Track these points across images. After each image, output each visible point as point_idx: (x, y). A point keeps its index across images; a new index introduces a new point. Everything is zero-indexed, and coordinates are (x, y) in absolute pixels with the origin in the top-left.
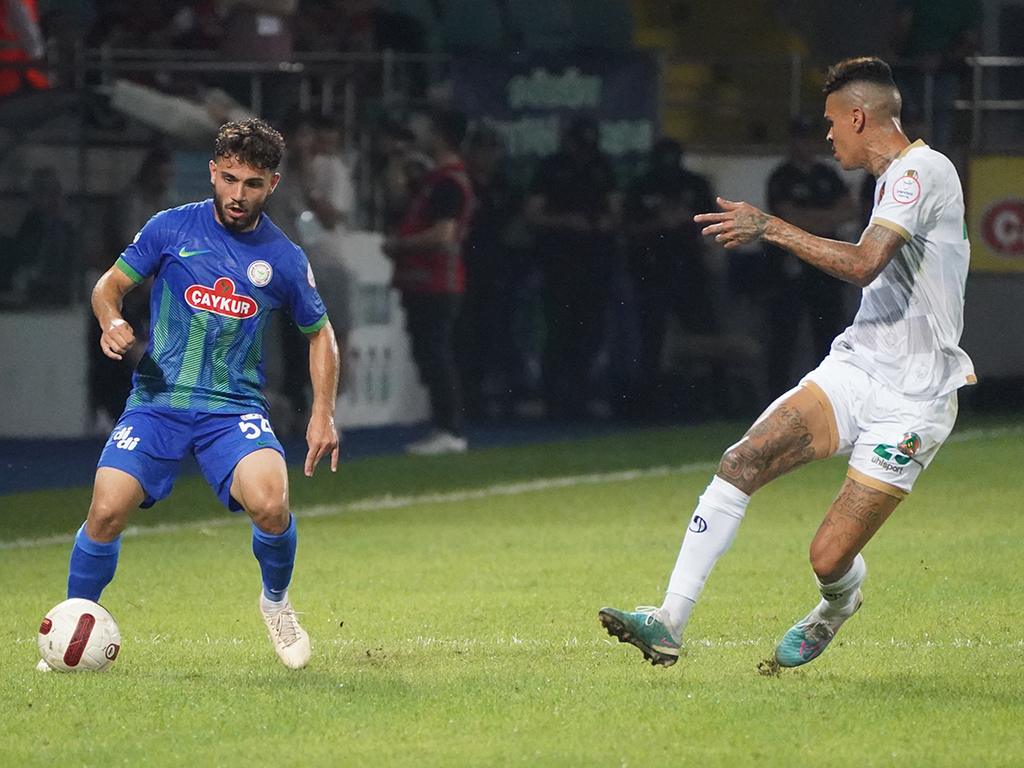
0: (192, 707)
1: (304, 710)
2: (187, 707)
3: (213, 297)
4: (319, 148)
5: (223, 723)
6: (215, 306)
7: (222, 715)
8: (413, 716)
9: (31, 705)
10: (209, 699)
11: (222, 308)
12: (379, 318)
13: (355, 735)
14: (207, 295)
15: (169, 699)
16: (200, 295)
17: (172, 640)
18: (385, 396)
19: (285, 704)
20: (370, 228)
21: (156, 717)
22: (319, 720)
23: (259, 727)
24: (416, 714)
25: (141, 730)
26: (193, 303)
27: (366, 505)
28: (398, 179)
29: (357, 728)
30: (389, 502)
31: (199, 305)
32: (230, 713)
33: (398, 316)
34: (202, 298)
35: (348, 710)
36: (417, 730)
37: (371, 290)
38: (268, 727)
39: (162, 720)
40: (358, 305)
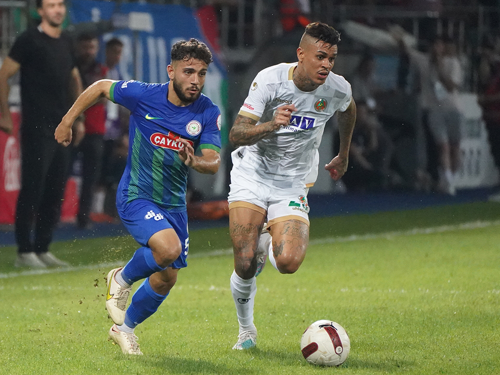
0: (382, 323)
1: (437, 325)
2: (379, 322)
3: (168, 139)
4: (447, 53)
5: (397, 331)
6: (168, 144)
7: (396, 327)
8: (491, 328)
9: (304, 321)
10: (391, 319)
11: (172, 145)
12: (475, 135)
13: (462, 337)
14: (164, 139)
15: (371, 319)
16: (159, 138)
17: (372, 290)
18: (477, 172)
19: (428, 322)
20: (471, 91)
21: (364, 327)
22: (444, 329)
23: (414, 332)
24: (492, 327)
25: (357, 334)
26: (155, 143)
27: (467, 226)
28: (486, 68)
29: (463, 334)
30: (479, 224)
31: (158, 144)
32: (401, 326)
33: (484, 134)
34: (160, 140)
35: (458, 324)
36: (493, 334)
37: (471, 122)
38: (419, 333)
39: (368, 329)
40: (464, 129)
